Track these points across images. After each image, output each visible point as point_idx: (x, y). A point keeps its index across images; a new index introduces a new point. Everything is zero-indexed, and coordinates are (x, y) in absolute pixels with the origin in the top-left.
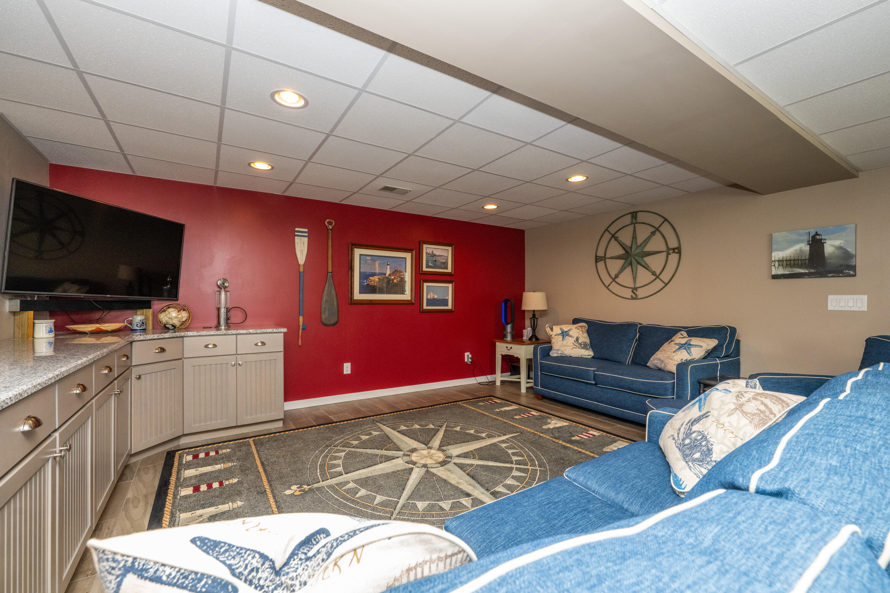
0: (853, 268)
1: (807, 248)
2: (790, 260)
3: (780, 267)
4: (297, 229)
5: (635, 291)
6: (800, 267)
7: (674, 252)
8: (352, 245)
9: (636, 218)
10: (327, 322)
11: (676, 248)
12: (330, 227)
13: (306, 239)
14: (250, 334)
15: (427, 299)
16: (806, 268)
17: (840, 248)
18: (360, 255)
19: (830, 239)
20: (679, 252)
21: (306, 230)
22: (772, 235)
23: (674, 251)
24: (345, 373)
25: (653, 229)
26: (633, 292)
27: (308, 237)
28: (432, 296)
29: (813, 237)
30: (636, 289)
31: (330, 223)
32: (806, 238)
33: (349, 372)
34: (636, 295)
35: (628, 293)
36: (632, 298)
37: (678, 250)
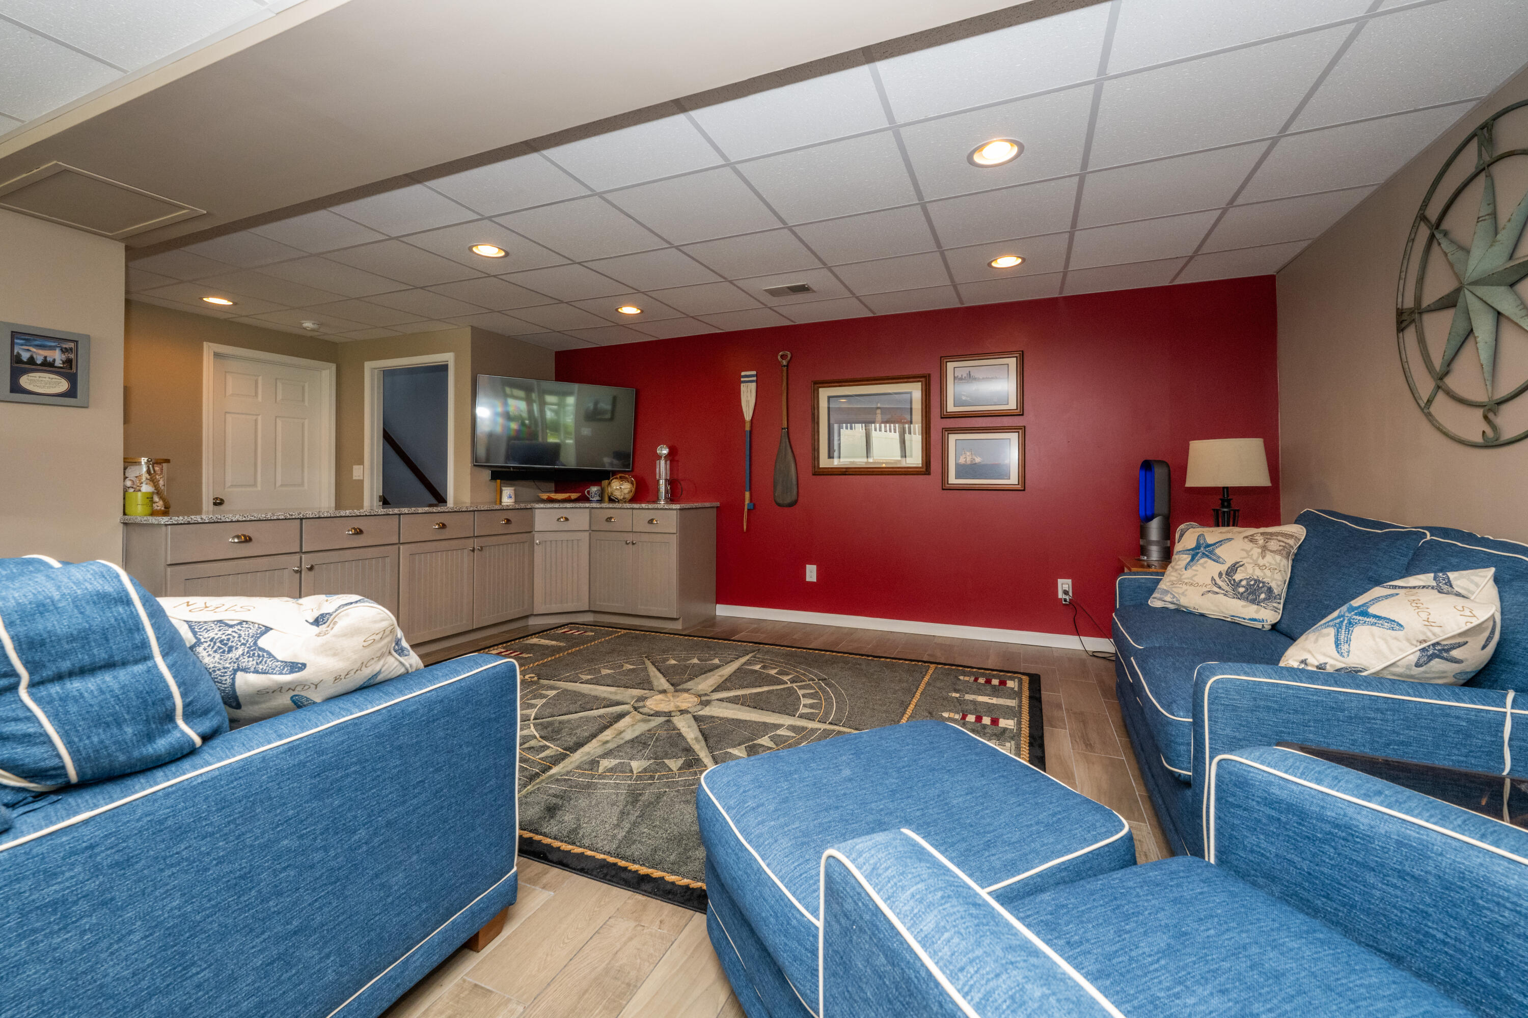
4: (743, 374)
8: (815, 383)
10: (780, 501)
12: (785, 363)
13: (754, 385)
14: (643, 509)
15: (958, 466)
18: (829, 397)
21: (754, 373)
24: (808, 579)
27: (757, 381)
28: (969, 459)
31: (783, 357)
33: (814, 580)
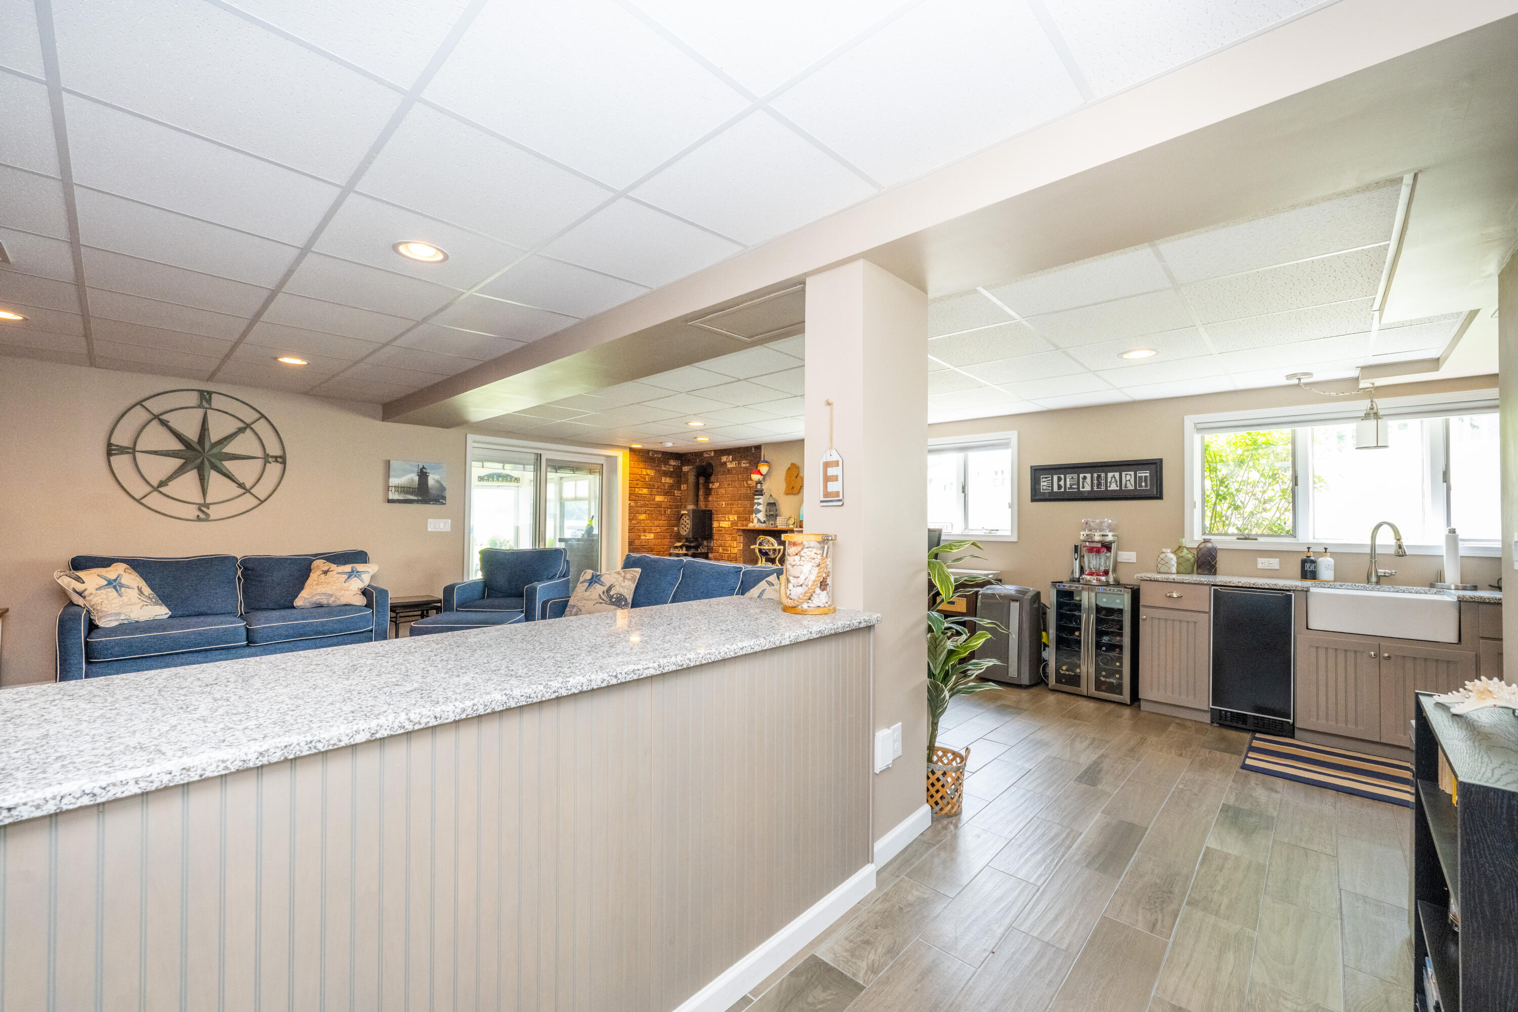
0: (444, 498)
1: (416, 478)
2: (398, 487)
3: (396, 493)
5: (203, 509)
6: (411, 494)
7: (276, 461)
9: (209, 401)
11: (280, 457)
16: (416, 495)
17: (438, 482)
19: (434, 473)
20: (284, 463)
22: (389, 461)
23: (276, 459)
25: (242, 425)
26: (200, 510)
29: (421, 470)
30: (207, 506)
32: (416, 469)
34: (207, 515)
35: (193, 512)
36: (199, 519)
37: (282, 459)
